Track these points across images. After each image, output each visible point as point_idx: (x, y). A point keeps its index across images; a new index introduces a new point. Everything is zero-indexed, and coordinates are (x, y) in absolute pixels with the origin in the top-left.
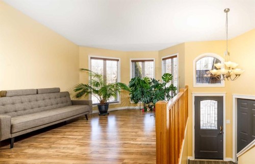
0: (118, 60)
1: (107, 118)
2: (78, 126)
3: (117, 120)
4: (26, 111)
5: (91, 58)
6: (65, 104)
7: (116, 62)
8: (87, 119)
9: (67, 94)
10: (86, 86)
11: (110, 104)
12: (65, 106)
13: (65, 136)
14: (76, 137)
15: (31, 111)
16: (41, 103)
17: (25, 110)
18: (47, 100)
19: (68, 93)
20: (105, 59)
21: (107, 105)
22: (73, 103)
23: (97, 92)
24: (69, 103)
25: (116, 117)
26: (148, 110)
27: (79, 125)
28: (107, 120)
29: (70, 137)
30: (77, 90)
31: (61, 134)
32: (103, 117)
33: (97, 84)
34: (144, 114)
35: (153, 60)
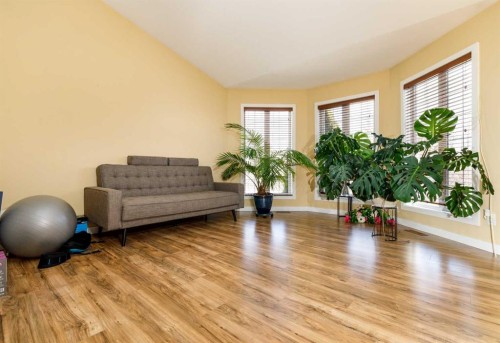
0: (290, 109)
1: (269, 223)
2: (218, 230)
3: (288, 232)
4: (153, 190)
5: (246, 109)
6: (204, 187)
7: (287, 113)
8: (235, 220)
9: (207, 171)
10: (234, 156)
11: (274, 198)
12: (204, 191)
13: (193, 245)
14: (207, 251)
15: (159, 190)
16: (172, 180)
17: (151, 188)
18: (181, 177)
19: (209, 168)
20: (267, 110)
21: (269, 197)
22: (217, 187)
23: (252, 169)
24: (210, 186)
25: (287, 226)
26: (361, 219)
27: (222, 228)
28: (269, 228)
29: (200, 248)
30: (221, 163)
31: (190, 239)
32: (263, 220)
33: (252, 154)
34: (350, 228)
35: (372, 97)
